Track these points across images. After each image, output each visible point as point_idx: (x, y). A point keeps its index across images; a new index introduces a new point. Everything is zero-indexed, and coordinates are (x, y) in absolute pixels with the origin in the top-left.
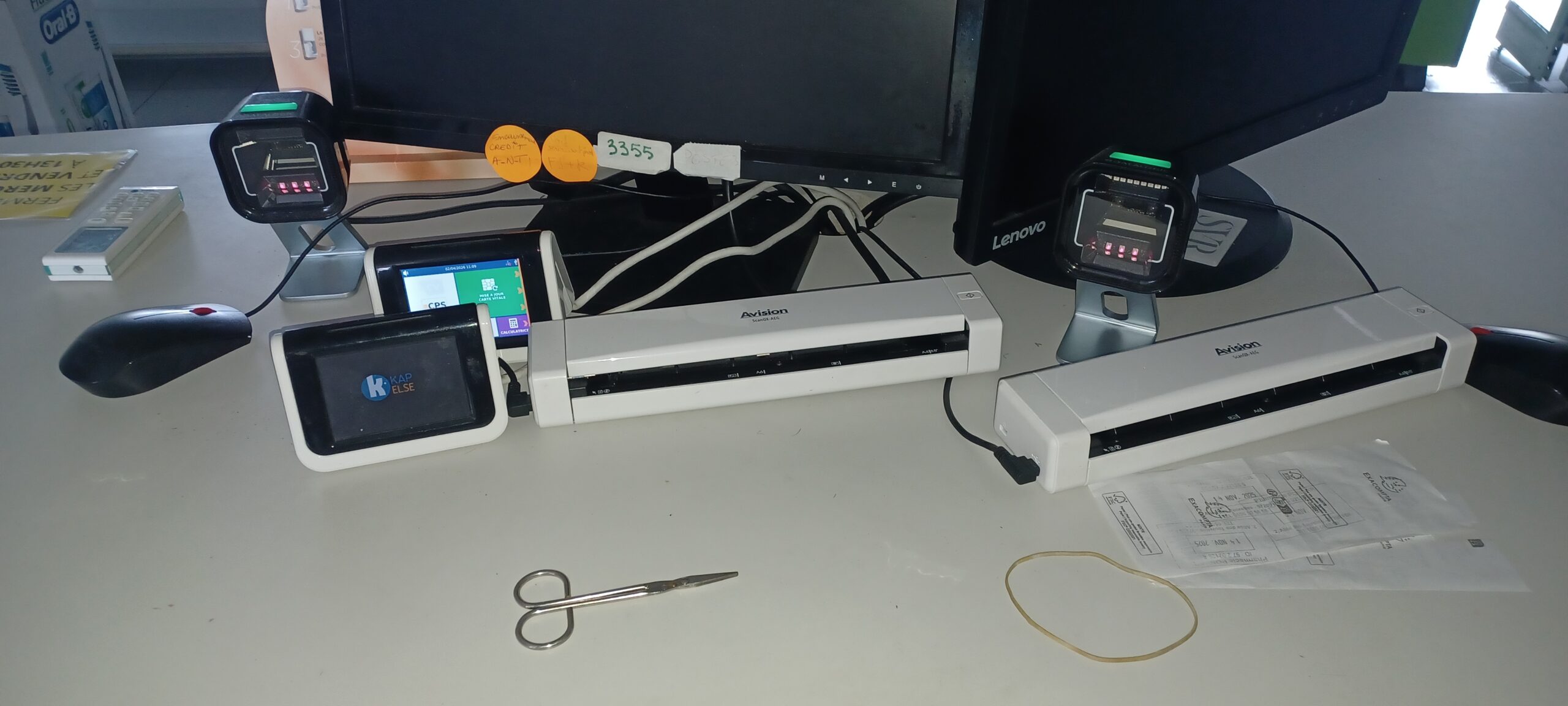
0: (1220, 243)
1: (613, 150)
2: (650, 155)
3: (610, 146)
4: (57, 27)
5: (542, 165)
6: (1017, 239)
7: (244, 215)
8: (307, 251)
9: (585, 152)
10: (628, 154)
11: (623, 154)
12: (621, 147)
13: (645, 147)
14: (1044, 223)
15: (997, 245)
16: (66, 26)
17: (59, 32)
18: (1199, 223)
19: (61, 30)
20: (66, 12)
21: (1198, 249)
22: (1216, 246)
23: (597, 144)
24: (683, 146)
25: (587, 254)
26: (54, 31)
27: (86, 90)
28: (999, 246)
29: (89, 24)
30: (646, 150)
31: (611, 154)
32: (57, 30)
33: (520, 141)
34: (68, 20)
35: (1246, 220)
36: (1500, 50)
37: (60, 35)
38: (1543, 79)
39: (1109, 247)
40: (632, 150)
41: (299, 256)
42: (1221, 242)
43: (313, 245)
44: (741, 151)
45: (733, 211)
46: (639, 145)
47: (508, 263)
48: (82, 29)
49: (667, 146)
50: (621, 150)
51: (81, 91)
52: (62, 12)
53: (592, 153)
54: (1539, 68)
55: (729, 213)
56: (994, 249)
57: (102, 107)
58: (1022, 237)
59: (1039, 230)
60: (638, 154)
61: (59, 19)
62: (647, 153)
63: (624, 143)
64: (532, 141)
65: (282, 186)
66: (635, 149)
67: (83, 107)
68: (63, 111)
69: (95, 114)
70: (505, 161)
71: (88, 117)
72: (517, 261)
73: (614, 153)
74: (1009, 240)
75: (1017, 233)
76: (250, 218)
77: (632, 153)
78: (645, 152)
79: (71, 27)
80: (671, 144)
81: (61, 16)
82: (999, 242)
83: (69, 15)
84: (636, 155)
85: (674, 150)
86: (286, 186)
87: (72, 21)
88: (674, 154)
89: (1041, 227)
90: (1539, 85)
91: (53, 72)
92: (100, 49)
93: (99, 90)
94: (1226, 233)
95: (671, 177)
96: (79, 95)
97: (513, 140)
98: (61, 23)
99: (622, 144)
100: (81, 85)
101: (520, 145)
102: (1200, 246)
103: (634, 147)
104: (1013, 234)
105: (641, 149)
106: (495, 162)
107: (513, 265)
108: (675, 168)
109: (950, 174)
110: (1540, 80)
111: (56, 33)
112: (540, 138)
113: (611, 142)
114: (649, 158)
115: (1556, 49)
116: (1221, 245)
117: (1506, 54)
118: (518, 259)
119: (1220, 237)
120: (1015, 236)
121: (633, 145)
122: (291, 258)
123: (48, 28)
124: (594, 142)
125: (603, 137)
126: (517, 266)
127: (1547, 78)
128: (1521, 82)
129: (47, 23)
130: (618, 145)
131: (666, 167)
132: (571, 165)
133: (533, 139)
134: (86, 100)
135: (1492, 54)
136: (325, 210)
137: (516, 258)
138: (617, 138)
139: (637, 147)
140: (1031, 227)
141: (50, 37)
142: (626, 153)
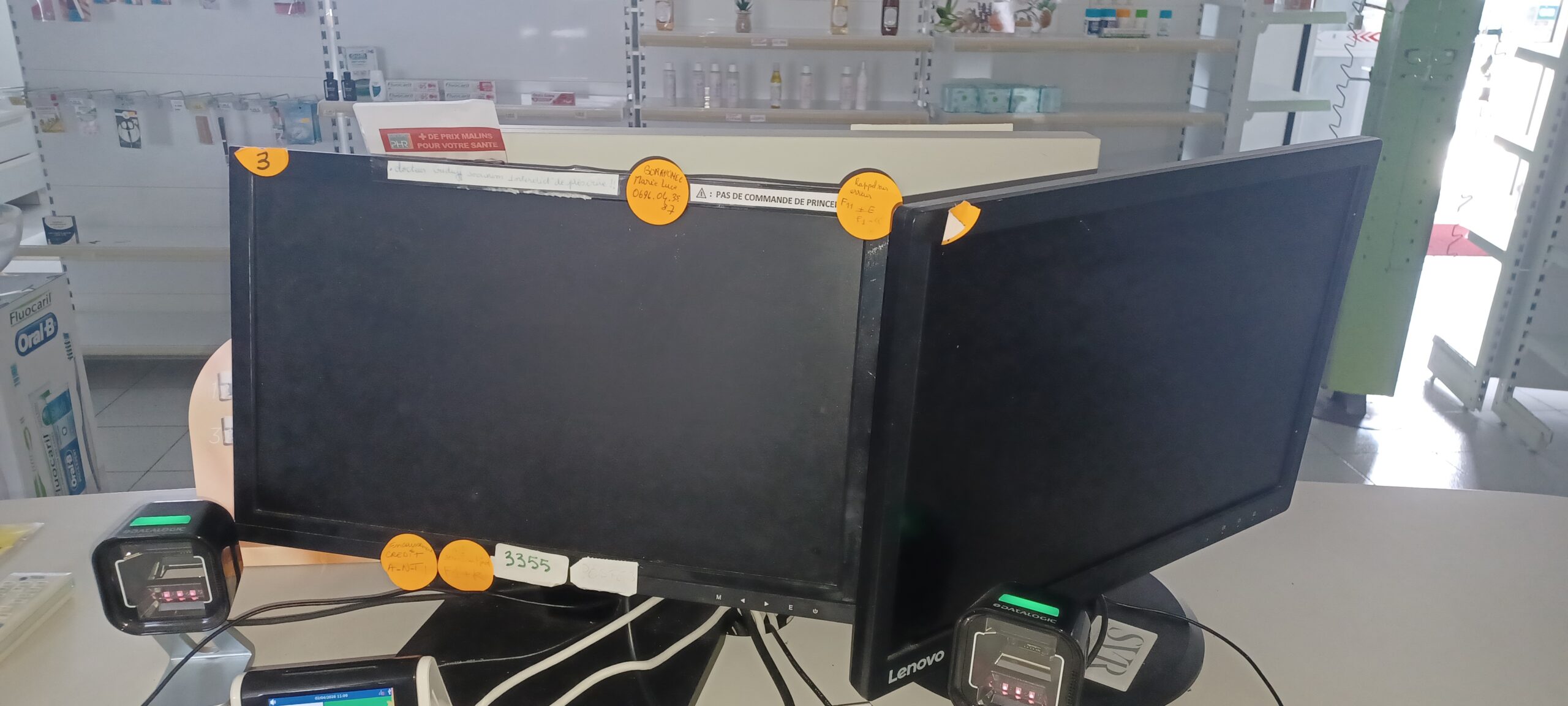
0: (1130, 662)
1: (510, 561)
2: (547, 568)
3: (507, 557)
4: (32, 340)
5: (438, 573)
6: (914, 671)
7: (119, 626)
8: (192, 654)
9: (483, 562)
10: (524, 566)
11: (519, 566)
12: (518, 559)
13: (542, 560)
14: (942, 653)
15: (893, 678)
16: (42, 339)
17: (33, 345)
18: (1109, 636)
19: (35, 343)
20: (44, 326)
21: (1107, 669)
22: (1125, 666)
23: (494, 555)
24: (580, 561)
25: (479, 661)
26: (28, 344)
27: (49, 399)
28: (896, 679)
29: (66, 336)
30: (543, 562)
31: (508, 565)
32: (32, 343)
33: (417, 549)
34: (45, 333)
35: (1156, 635)
36: (1433, 379)
37: (35, 347)
38: (1476, 409)
39: (1005, 687)
40: (529, 562)
41: (183, 658)
42: (1132, 661)
43: (198, 648)
44: (639, 567)
45: (632, 622)
46: (536, 558)
47: (381, 692)
48: (58, 341)
49: (565, 560)
50: (518, 562)
51: (45, 399)
52: (41, 325)
53: (488, 563)
54: (1471, 399)
55: (627, 625)
56: (889, 683)
57: (64, 414)
58: (920, 668)
59: (937, 660)
60: (535, 566)
61: (37, 332)
62: (544, 566)
63: (522, 556)
64: (429, 550)
65: (167, 594)
66: (532, 561)
67: (44, 415)
68: (22, 420)
69: (56, 421)
70: (401, 568)
71: (47, 423)
72: (391, 691)
73: (511, 564)
74: (906, 672)
75: (914, 664)
76: (127, 630)
77: (529, 565)
78: (542, 564)
79: (47, 339)
80: (568, 557)
81: (39, 330)
82: (895, 676)
83: (47, 329)
84: (533, 568)
85: (571, 564)
86: (171, 594)
87: (49, 334)
88: (571, 568)
89: (940, 655)
90: (1473, 415)
91: (19, 383)
92: (73, 359)
93: (65, 399)
94: (1136, 651)
95: (567, 592)
96: (42, 404)
97: (411, 548)
98: (38, 336)
99: (520, 556)
100: (47, 393)
101: (417, 554)
102: (1111, 666)
103: (531, 559)
104: (909, 667)
105: (538, 561)
106: (391, 569)
107: (387, 694)
108: (571, 581)
109: (846, 600)
110: (1474, 411)
111: (31, 346)
112: (438, 547)
113: (508, 554)
114: (546, 570)
115: (1484, 382)
116: (1131, 664)
117: (1439, 384)
118: (392, 688)
119: (1129, 655)
120: (913, 667)
121: (530, 557)
122: (170, 661)
123: (23, 341)
124: (491, 552)
125: (501, 548)
126: (391, 695)
127: (1480, 409)
128: (1456, 412)
129: (23, 336)
130: (515, 557)
131: (562, 581)
132: (467, 574)
133: (431, 548)
134: (49, 408)
135: (1426, 382)
136: (204, 622)
137: (390, 687)
138: (515, 550)
139: (534, 560)
140: (928, 658)
141: (23, 350)
142: (523, 564)
